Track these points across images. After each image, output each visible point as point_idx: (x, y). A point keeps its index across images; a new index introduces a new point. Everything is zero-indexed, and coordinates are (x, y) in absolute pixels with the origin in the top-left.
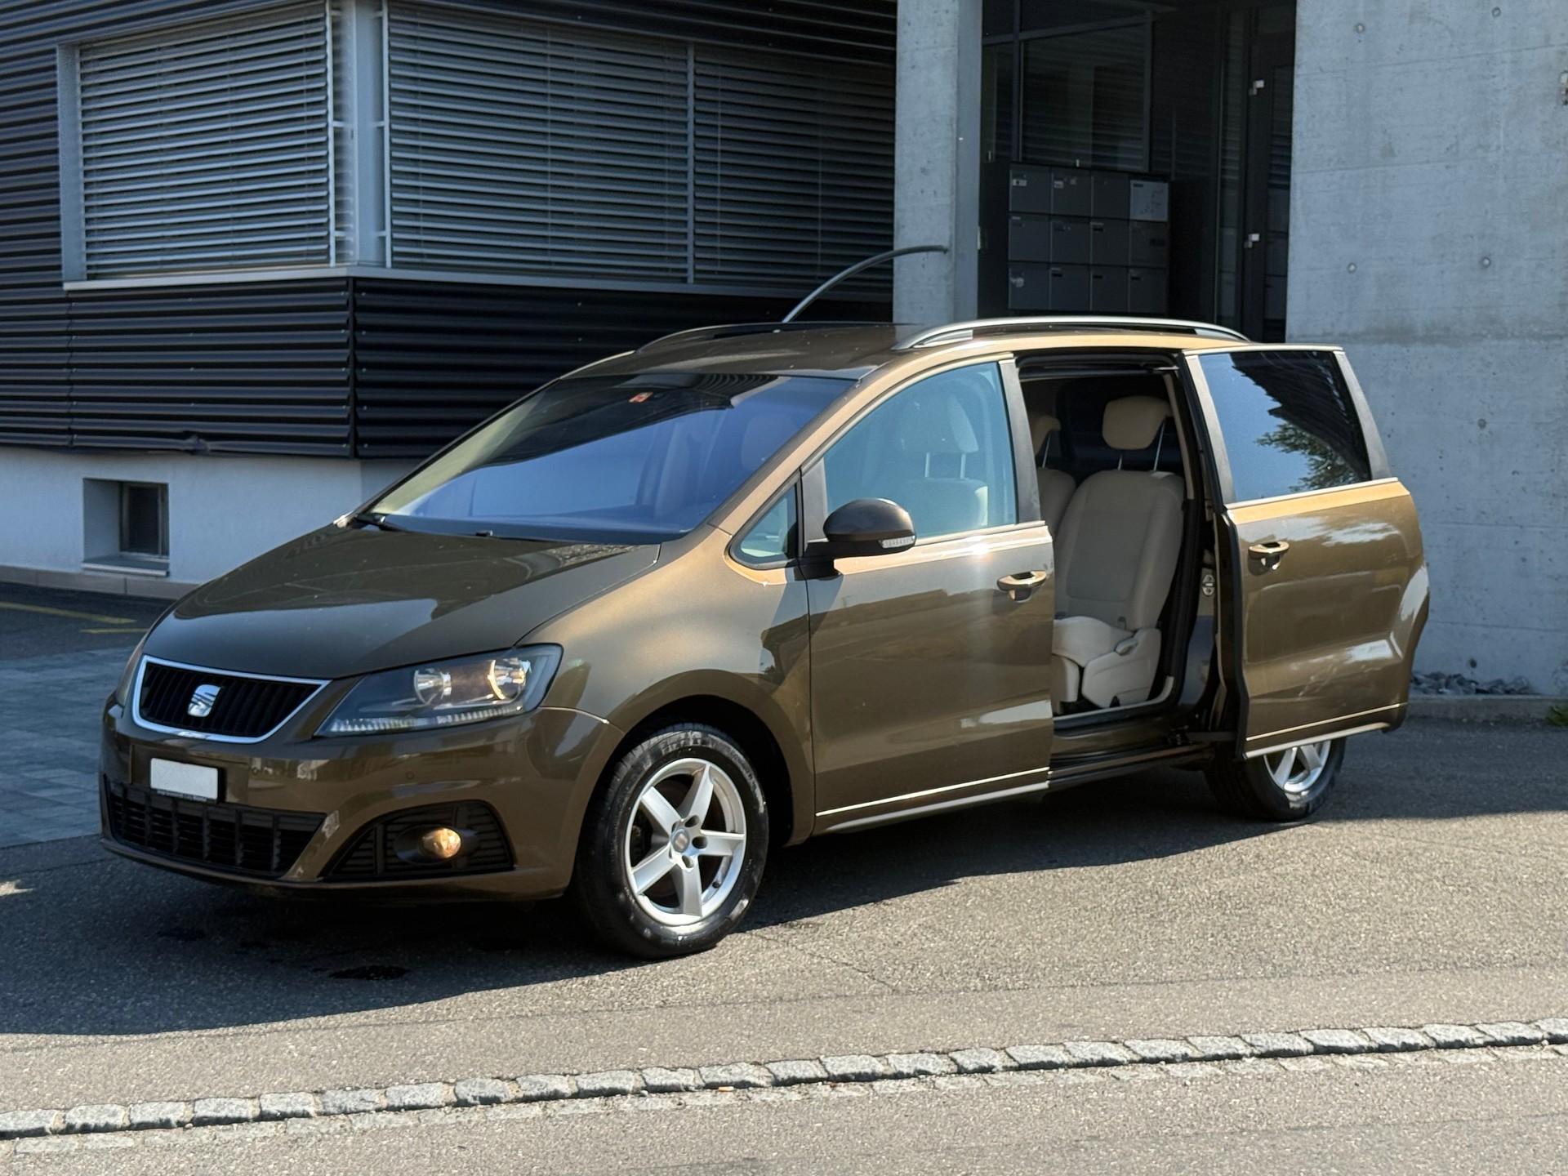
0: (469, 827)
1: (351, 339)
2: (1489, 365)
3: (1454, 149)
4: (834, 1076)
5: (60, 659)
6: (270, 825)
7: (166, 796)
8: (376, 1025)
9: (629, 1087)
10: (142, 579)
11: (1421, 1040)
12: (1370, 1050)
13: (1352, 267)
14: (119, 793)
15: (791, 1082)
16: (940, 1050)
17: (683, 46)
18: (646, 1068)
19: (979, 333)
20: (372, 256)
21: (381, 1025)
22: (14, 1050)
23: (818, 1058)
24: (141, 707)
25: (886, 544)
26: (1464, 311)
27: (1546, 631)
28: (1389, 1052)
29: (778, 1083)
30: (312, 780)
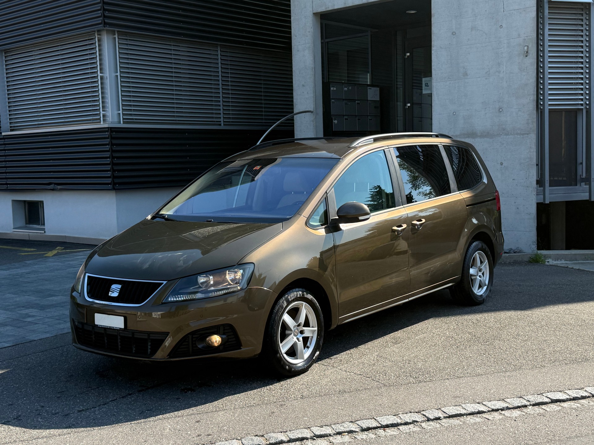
0: (224, 334)
1: (110, 149)
2: (503, 144)
3: (488, 73)
4: (383, 425)
5: (14, 265)
6: (146, 337)
7: (102, 327)
8: (198, 414)
9: (308, 436)
10: (35, 234)
11: (585, 394)
12: (570, 400)
13: (455, 113)
14: (80, 326)
15: (368, 429)
16: (417, 411)
17: (216, 46)
18: (311, 427)
19: (376, 140)
20: (116, 120)
21: (200, 414)
22: (59, 435)
23: (374, 418)
24: (88, 293)
25: (361, 218)
26: (494, 127)
27: (526, 231)
28: (577, 400)
29: (363, 430)
30: (159, 318)
